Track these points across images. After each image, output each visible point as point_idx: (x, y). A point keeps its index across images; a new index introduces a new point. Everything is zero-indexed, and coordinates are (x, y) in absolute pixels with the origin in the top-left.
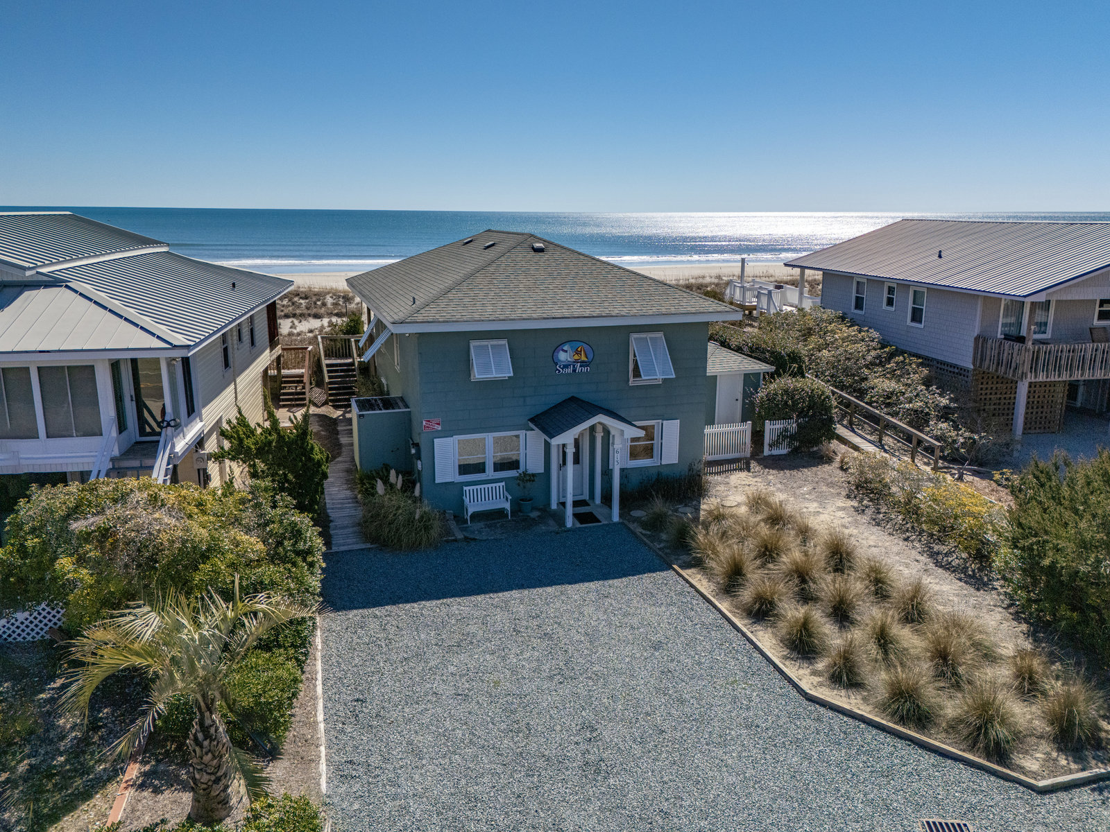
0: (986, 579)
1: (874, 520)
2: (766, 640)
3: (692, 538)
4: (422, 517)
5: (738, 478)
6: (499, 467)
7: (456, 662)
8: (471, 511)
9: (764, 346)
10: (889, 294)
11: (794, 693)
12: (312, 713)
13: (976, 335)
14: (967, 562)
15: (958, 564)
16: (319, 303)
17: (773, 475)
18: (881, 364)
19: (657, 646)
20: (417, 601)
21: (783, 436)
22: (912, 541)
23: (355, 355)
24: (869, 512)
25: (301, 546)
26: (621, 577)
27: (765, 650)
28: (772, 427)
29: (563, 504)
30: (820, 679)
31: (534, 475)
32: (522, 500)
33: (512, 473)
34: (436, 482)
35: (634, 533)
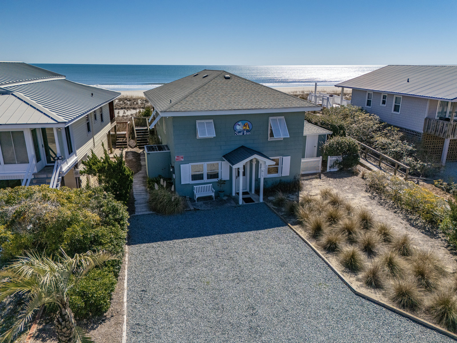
0: (435, 233)
1: (379, 202)
2: (334, 262)
3: (297, 212)
4: (175, 200)
5: (316, 182)
6: (210, 176)
7: (189, 271)
8: (197, 197)
9: (327, 122)
10: (383, 98)
11: (349, 290)
12: (121, 297)
13: (425, 117)
14: (425, 224)
15: (421, 225)
16: (135, 103)
17: (331, 181)
18: (380, 130)
19: (283, 265)
20: (172, 240)
21: (336, 163)
22: (398, 213)
23: (148, 126)
24: (377, 198)
25: (117, 217)
26: (264, 229)
27: (334, 268)
28: (331, 159)
29: (238, 194)
30: (361, 283)
31: (225, 181)
32: (219, 192)
33: (215, 180)
34: (182, 183)
35: (269, 207)
